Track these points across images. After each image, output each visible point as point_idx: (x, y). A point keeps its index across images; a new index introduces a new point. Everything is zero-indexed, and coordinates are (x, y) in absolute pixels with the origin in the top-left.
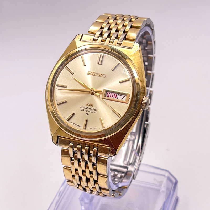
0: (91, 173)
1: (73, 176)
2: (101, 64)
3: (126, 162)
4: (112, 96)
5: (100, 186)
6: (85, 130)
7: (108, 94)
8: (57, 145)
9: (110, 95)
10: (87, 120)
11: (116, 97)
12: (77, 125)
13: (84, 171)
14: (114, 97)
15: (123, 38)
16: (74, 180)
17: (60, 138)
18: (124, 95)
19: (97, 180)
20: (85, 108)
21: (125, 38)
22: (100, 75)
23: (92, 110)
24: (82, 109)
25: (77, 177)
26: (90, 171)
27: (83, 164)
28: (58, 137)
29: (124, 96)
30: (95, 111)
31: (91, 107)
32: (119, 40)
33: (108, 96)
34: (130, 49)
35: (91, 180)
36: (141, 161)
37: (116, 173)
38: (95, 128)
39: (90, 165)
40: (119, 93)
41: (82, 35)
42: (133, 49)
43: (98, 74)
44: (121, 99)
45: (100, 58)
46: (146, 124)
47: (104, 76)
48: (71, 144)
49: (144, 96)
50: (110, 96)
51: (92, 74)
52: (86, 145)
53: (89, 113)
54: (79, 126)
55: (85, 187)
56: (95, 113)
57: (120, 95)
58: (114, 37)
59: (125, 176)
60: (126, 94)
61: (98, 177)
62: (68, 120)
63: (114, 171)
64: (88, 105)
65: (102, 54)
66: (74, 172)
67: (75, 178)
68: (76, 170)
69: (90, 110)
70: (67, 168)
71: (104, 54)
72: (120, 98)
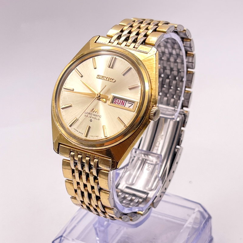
0: (93, 188)
1: (76, 191)
2: (112, 68)
3: (147, 188)
4: (119, 103)
5: (103, 203)
6: (86, 138)
7: (116, 100)
8: (58, 153)
9: (117, 101)
10: (89, 127)
11: (123, 105)
12: (78, 132)
13: (85, 186)
14: (121, 104)
15: (141, 42)
16: (76, 196)
17: (61, 146)
18: (132, 102)
19: (99, 196)
20: (89, 113)
21: (144, 43)
22: (109, 79)
23: (96, 117)
24: (87, 115)
25: (79, 192)
26: (91, 186)
27: (84, 177)
28: (59, 144)
29: (133, 104)
30: (99, 118)
31: (96, 114)
32: (137, 44)
33: (115, 102)
34: (146, 53)
35: (93, 196)
36: (166, 189)
37: (134, 198)
38: (97, 136)
39: (91, 178)
40: (127, 100)
41: (98, 36)
42: (148, 53)
43: (108, 78)
44: (129, 107)
45: (112, 61)
46: (177, 148)
47: (114, 81)
48: (72, 153)
49: (154, 105)
50: (117, 103)
51: (101, 77)
52: (87, 155)
53: (93, 119)
54: (80, 133)
55: (88, 205)
56: (99, 119)
57: (128, 103)
58: (132, 40)
59: (142, 202)
60: (134, 102)
61: (101, 192)
62: (70, 126)
63: (132, 196)
64: (93, 111)
65: (115, 57)
66: (76, 187)
67: (77, 194)
68: (78, 183)
69: (94, 117)
70: (70, 181)
71: (117, 57)
72: (128, 105)
